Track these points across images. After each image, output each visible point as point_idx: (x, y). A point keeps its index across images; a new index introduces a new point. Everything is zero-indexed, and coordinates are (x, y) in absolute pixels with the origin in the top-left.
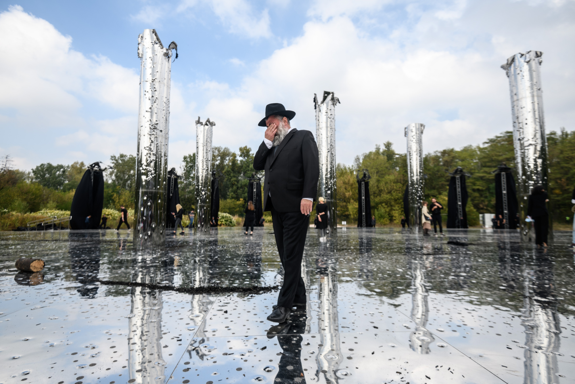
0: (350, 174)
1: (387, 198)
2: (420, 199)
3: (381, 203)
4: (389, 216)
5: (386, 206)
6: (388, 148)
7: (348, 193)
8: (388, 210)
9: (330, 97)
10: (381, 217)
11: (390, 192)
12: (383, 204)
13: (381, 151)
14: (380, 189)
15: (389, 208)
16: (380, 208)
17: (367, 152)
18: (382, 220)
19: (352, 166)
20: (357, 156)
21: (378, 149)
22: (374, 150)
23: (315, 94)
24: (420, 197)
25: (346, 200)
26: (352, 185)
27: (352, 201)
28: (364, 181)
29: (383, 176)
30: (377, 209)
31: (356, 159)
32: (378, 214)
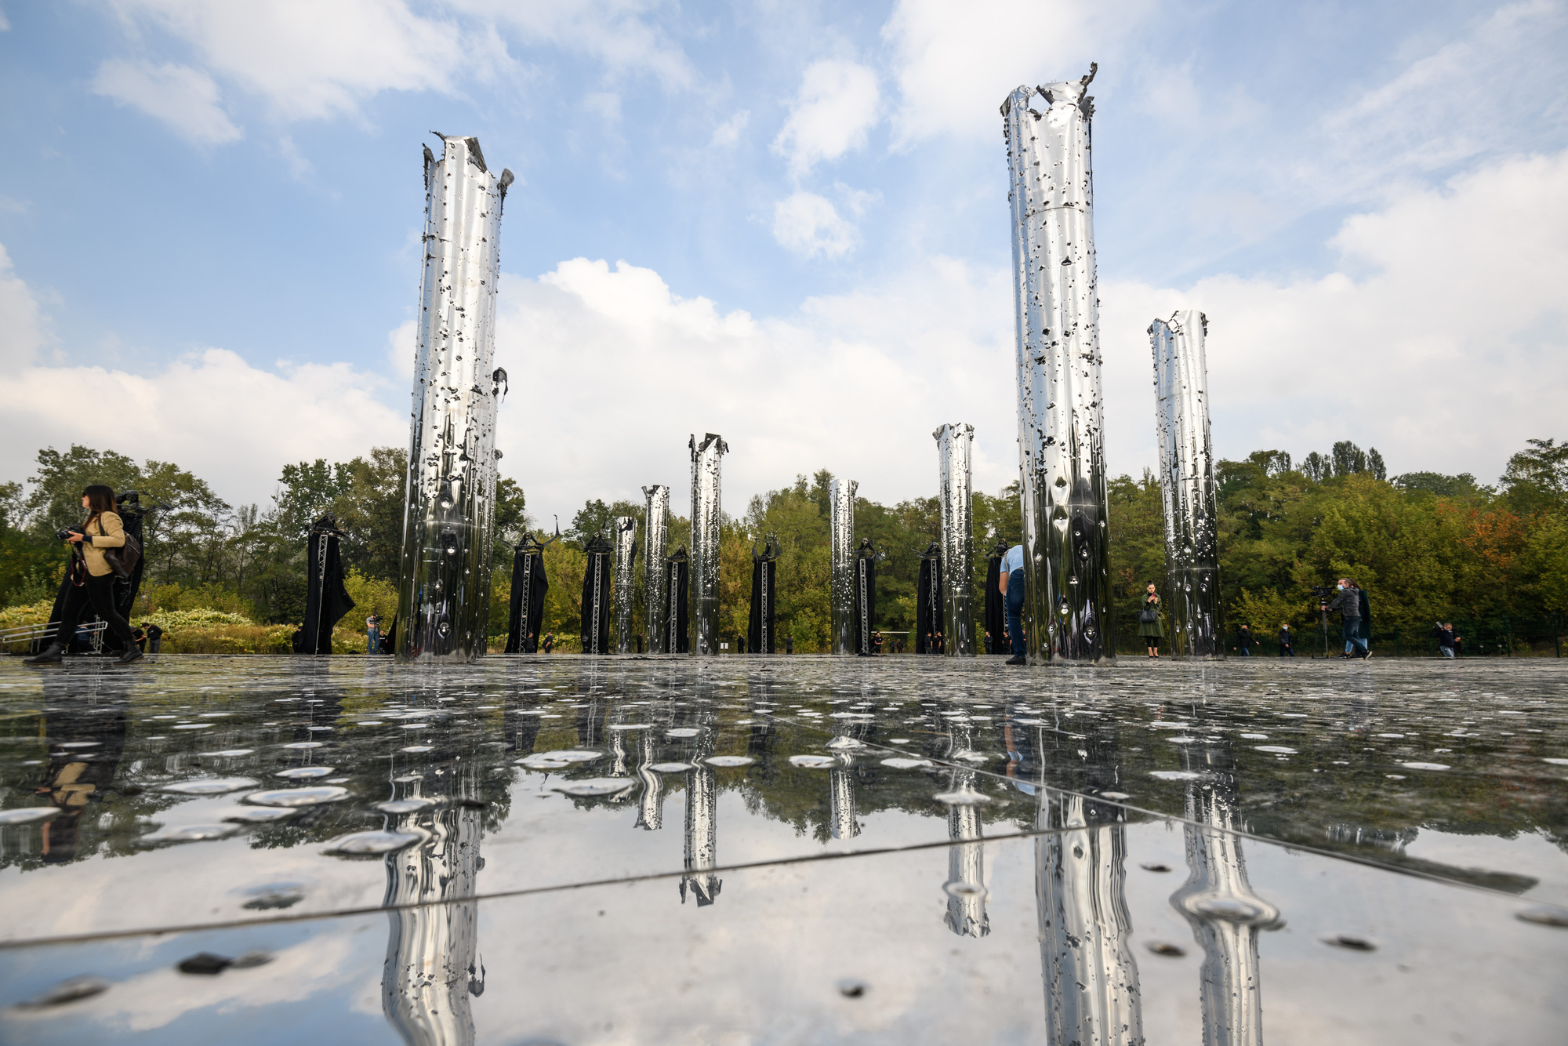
0: (738, 541)
1: (816, 595)
2: (848, 599)
3: (804, 606)
4: (819, 636)
5: (813, 614)
6: (823, 485)
7: (734, 583)
8: (816, 622)
9: (715, 441)
10: (804, 637)
11: (821, 584)
12: (807, 610)
13: (809, 489)
14: (802, 575)
15: (820, 618)
16: (800, 618)
17: (779, 490)
18: (803, 644)
19: (745, 519)
20: (756, 497)
21: (802, 485)
22: (793, 486)
23: (692, 435)
24: (847, 596)
25: (728, 599)
26: (742, 565)
27: (741, 601)
28: (767, 560)
29: (809, 547)
30: (794, 620)
31: (753, 504)
32: (797, 630)
